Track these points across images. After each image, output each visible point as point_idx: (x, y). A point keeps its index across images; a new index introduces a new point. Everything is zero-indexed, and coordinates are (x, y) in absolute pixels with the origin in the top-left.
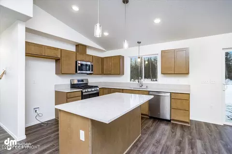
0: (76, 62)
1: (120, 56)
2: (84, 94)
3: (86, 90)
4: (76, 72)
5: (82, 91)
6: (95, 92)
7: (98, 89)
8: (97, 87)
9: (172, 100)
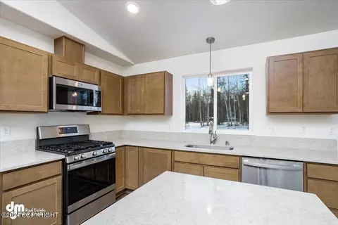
0: (51, 80)
1: (165, 72)
2: (71, 167)
3: (78, 157)
4: (50, 107)
5: (63, 160)
6: (105, 158)
7: (113, 149)
8: (110, 144)
9: (309, 181)
